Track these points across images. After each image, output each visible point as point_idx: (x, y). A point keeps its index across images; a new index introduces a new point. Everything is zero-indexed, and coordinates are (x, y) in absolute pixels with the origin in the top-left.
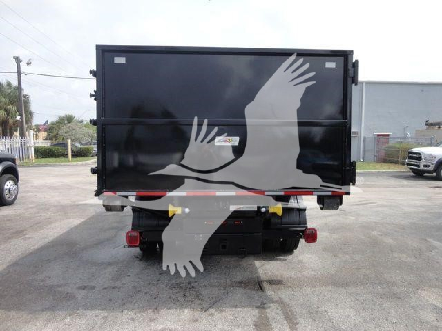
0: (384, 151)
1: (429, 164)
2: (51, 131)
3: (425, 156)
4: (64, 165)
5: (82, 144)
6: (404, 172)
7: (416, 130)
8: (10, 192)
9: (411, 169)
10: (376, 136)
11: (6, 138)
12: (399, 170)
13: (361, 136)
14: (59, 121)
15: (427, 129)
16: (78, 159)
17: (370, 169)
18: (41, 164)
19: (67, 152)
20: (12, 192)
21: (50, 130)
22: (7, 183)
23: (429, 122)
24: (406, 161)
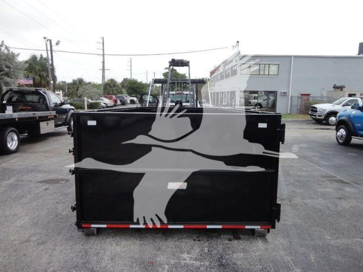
0: (304, 106)
1: (322, 115)
3: (320, 110)
5: (92, 100)
7: (328, 91)
9: (313, 118)
10: (300, 95)
13: (289, 95)
15: (334, 90)
19: (84, 106)
23: (337, 85)
24: (310, 112)
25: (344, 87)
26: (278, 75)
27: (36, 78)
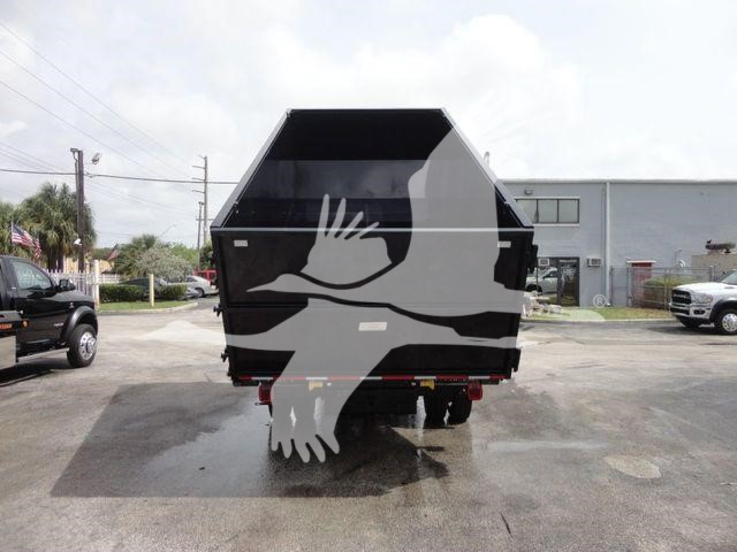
0: (642, 290)
1: (703, 309)
2: (120, 261)
3: (697, 297)
4: (144, 313)
5: (169, 281)
6: (669, 322)
7: (693, 256)
8: (87, 349)
9: (678, 317)
10: (630, 266)
11: (54, 272)
12: (662, 319)
13: (605, 265)
14: (132, 244)
15: (709, 254)
16: (164, 303)
17: (617, 317)
18: (110, 311)
19: (148, 292)
20: (90, 348)
21: (120, 259)
22: (84, 336)
23: (712, 243)
24: (670, 304)
25: (733, 246)
26: (578, 222)
27: (49, 235)
